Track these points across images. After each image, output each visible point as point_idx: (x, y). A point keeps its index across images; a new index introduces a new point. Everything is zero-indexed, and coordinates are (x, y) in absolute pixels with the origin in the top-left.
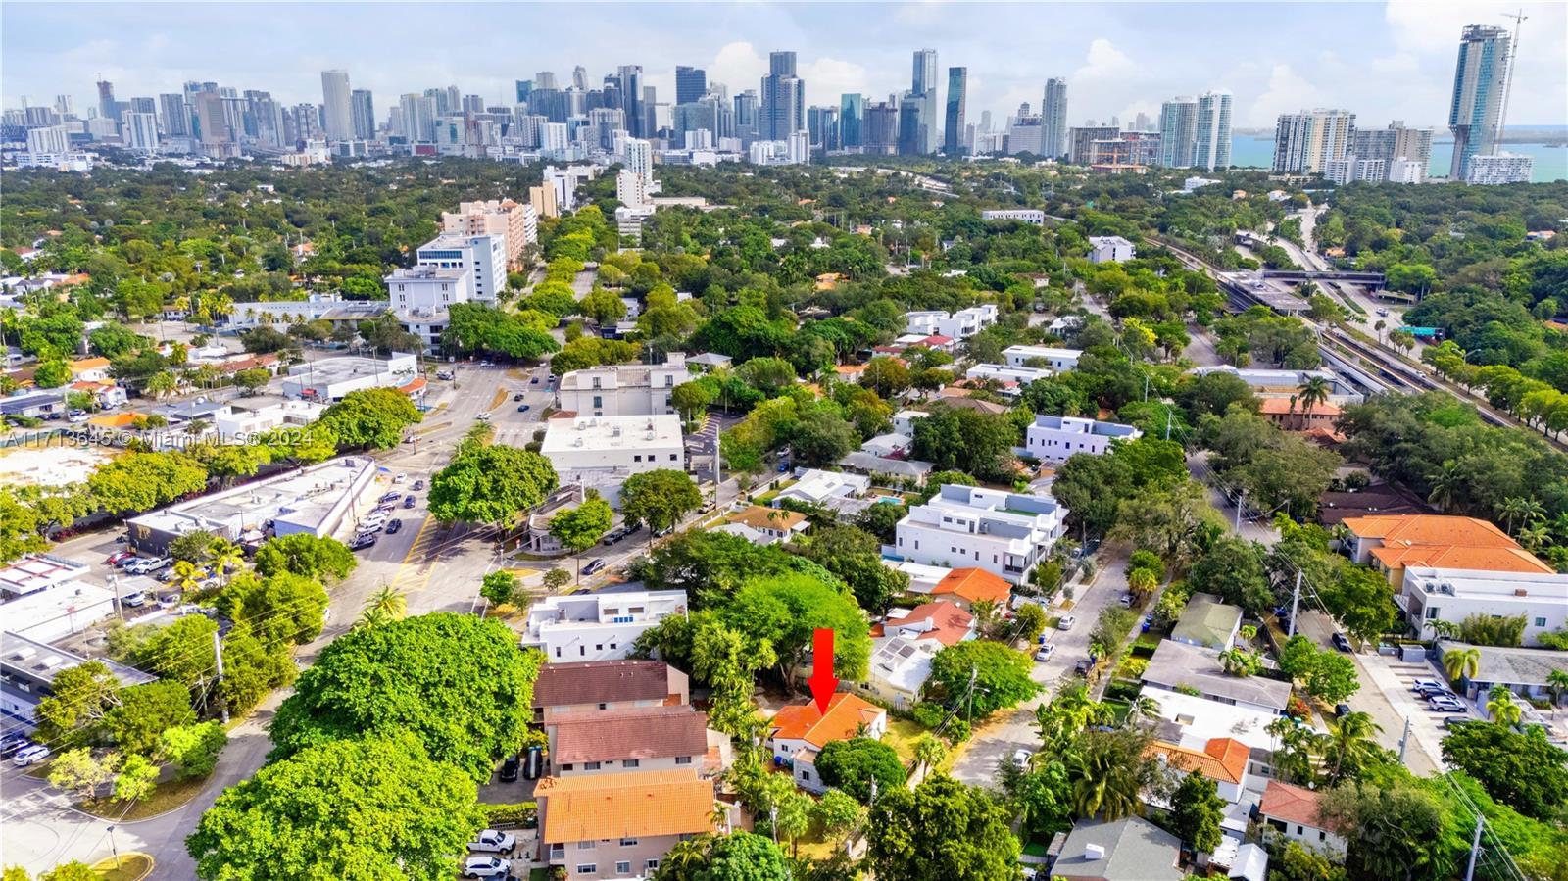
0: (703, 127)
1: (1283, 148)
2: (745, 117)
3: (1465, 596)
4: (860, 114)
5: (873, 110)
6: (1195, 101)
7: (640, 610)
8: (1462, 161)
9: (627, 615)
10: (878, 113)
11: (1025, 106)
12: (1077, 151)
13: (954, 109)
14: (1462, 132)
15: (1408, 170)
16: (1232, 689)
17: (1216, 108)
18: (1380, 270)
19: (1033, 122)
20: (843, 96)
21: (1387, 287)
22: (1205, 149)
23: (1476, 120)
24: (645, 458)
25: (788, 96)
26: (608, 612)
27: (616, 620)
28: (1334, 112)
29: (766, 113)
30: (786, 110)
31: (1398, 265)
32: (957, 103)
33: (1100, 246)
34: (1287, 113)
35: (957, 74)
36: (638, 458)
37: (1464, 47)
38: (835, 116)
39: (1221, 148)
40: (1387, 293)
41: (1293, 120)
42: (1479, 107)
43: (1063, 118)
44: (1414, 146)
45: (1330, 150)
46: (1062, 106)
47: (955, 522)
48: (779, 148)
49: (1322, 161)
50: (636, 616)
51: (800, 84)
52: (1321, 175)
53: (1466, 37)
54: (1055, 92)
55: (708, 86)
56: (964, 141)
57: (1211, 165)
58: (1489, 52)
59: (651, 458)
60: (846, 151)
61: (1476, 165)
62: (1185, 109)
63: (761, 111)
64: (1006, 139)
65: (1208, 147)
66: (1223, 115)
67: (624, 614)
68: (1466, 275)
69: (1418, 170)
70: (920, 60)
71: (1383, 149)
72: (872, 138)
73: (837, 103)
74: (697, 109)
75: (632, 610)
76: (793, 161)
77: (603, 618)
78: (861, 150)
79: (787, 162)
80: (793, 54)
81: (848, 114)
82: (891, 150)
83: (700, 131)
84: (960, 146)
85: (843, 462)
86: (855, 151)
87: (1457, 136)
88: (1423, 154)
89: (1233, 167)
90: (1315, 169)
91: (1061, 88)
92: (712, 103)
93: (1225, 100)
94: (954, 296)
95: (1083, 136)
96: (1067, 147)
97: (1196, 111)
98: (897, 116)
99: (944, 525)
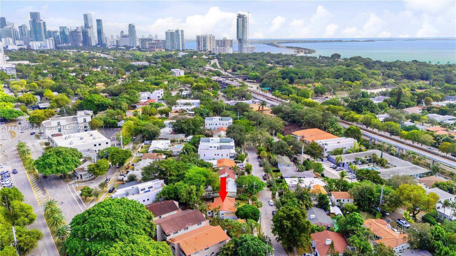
0: (9, 37)
1: (199, 44)
2: (24, 34)
3: (330, 145)
4: (67, 33)
5: (72, 32)
6: (174, 31)
7: (151, 187)
8: (241, 47)
9: (148, 190)
10: (74, 33)
11: (122, 32)
12: (142, 45)
13: (100, 32)
14: (240, 40)
15: (230, 50)
16: (303, 174)
17: (180, 33)
18: (247, 75)
19: (126, 37)
20: (60, 27)
21: (249, 79)
22: (179, 45)
23: (242, 37)
24: (97, 145)
25: (40, 26)
26: (142, 190)
27: (145, 192)
28: (211, 35)
29: (32, 32)
30: (40, 31)
31: (251, 73)
32: (100, 30)
33: (176, 72)
34: (199, 35)
35: (99, 21)
36: (95, 145)
37: (238, 19)
38: (58, 34)
39: (183, 45)
40: (249, 80)
41: (200, 37)
42: (243, 34)
43: (135, 35)
44: (229, 44)
45: (212, 45)
46: (135, 32)
47: (213, 147)
48: (41, 44)
49: (210, 48)
50: (150, 189)
51: (44, 23)
52: (210, 52)
53: (238, 17)
54: (131, 27)
55: (7, 23)
56: (104, 42)
57: (181, 49)
58: (243, 20)
59: (100, 145)
60: (65, 45)
61: (244, 48)
62: (172, 33)
63: (30, 31)
64: (117, 41)
65: (179, 44)
66: (182, 35)
67: (147, 189)
68: (267, 75)
69: (232, 50)
70: (86, 17)
71: (222, 45)
72: (73, 40)
73: (58, 29)
74: (5, 31)
75: (149, 188)
76: (49, 48)
77: (141, 192)
78: (70, 45)
79: (46, 48)
80: (39, 13)
81: (63, 33)
82: (81, 45)
83: (7, 38)
84: (103, 43)
85: (159, 137)
86: (68, 45)
87: (239, 41)
88: (231, 46)
89: (186, 49)
90: (209, 50)
91: (133, 27)
92: (10, 29)
93: (182, 31)
94: (147, 87)
95: (143, 41)
96: (138, 43)
97: (175, 33)
98: (81, 34)
99: (210, 149)
